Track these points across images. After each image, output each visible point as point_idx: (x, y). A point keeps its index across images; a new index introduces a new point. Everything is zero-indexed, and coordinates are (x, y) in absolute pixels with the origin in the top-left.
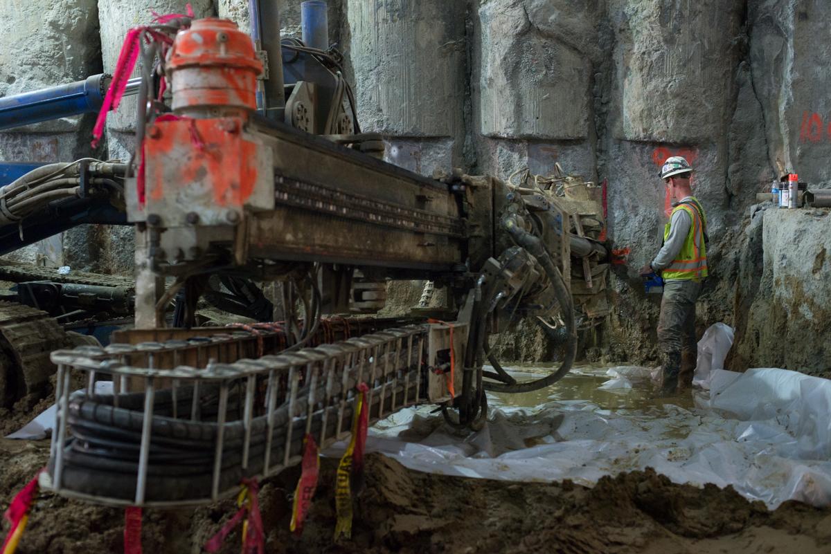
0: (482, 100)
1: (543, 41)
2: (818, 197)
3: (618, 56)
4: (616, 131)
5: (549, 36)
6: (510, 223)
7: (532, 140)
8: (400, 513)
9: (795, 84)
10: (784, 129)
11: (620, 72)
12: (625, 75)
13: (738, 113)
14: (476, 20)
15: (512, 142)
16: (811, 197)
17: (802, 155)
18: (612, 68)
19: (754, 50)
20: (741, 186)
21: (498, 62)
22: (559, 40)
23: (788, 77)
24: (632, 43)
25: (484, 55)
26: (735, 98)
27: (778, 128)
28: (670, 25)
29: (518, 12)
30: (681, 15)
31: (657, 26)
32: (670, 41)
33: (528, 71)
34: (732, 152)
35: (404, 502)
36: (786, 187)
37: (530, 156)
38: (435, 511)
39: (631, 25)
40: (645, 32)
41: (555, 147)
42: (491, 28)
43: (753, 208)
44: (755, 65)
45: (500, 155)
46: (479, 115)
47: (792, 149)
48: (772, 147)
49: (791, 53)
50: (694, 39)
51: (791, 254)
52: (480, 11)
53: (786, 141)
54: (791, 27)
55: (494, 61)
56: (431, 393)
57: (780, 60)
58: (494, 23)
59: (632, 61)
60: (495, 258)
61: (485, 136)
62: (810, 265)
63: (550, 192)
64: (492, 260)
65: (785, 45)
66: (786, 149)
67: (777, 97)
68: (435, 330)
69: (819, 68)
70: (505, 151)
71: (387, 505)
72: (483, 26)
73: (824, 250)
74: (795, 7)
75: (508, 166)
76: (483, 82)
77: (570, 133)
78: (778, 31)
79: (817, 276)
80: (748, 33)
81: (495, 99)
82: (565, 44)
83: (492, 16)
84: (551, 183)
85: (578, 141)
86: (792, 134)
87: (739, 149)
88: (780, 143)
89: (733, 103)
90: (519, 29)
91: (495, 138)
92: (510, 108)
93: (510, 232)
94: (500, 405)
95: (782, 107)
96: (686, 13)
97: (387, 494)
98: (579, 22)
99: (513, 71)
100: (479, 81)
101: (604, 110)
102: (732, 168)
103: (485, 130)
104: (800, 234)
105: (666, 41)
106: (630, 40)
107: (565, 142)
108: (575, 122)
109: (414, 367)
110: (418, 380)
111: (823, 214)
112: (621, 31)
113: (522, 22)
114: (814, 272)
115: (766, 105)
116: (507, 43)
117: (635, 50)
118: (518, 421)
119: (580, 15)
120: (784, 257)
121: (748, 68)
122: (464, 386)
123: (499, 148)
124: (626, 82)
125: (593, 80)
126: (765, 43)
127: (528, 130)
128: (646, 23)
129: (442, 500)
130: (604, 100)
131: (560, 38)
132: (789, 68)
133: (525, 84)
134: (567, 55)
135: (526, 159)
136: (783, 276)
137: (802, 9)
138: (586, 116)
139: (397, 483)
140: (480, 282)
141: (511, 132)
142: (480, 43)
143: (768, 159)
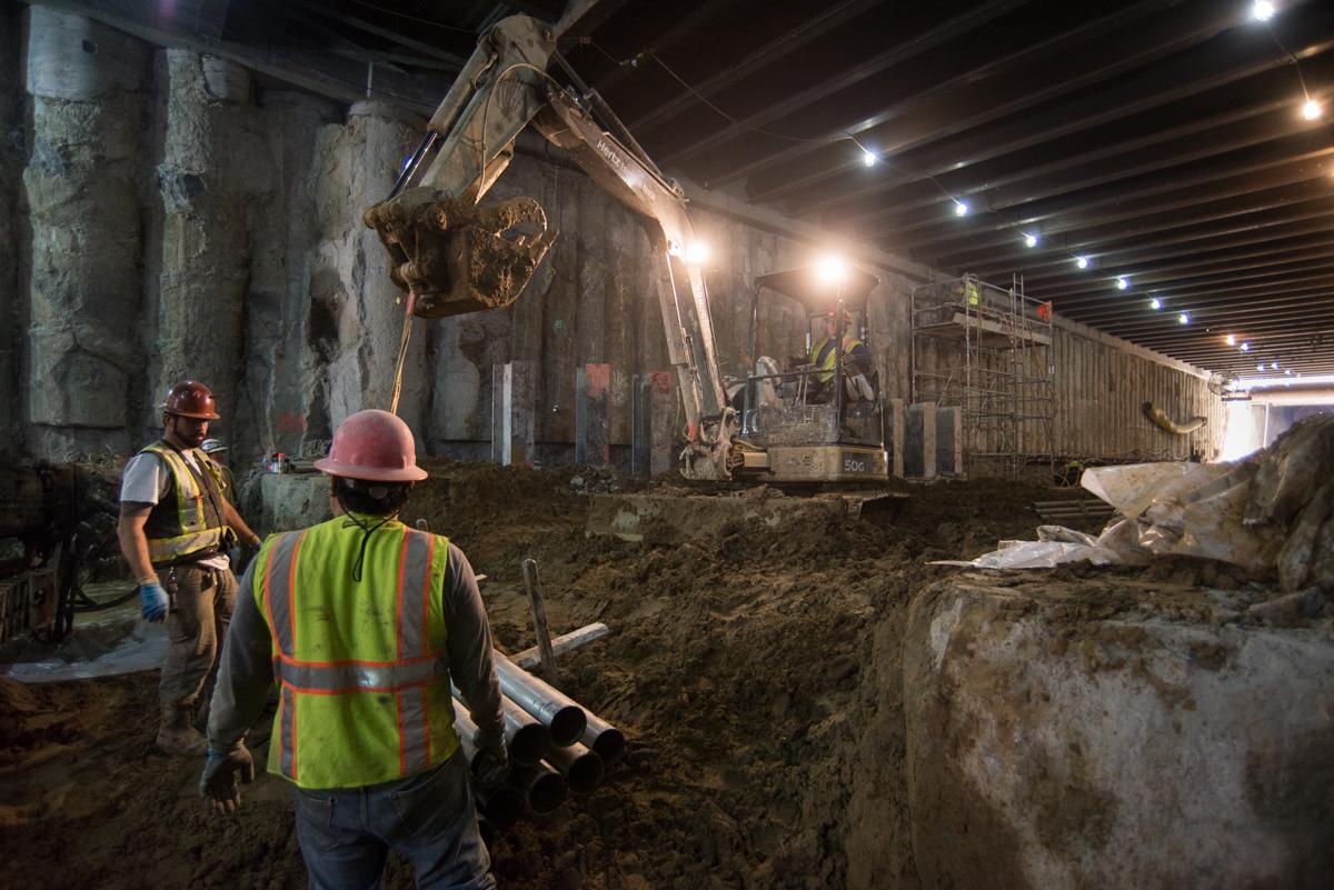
0: (32, 398)
1: (89, 358)
2: (298, 467)
3: (151, 372)
4: (149, 423)
5: (95, 355)
6: (97, 497)
7: (78, 428)
8: (29, 717)
9: (276, 397)
10: (269, 423)
11: (152, 383)
12: (157, 386)
13: (239, 412)
14: (27, 339)
15: (59, 429)
16: (293, 467)
17: (281, 439)
18: (146, 379)
19: (249, 374)
20: (240, 458)
21: (48, 370)
22: (102, 358)
23: (272, 392)
24: (162, 364)
25: (33, 362)
26: (236, 404)
27: (265, 423)
28: (192, 355)
29: (67, 336)
30: (199, 350)
31: (182, 355)
32: (191, 365)
33: (76, 379)
34: (234, 437)
35: (33, 708)
36: (277, 461)
37: (76, 438)
38: (61, 708)
39: (162, 352)
40: (173, 359)
41: (99, 432)
42: (41, 345)
43: (252, 471)
44: (249, 383)
45: (48, 438)
46: (28, 408)
47: (274, 434)
48: (261, 434)
49: (273, 378)
50: (208, 365)
51: (287, 503)
52: (30, 332)
53: (270, 430)
54: (274, 362)
55: (43, 369)
56: (31, 623)
57: (266, 381)
58: (44, 342)
59: (162, 377)
60: (85, 520)
61: (34, 424)
62: (300, 509)
63: (101, 465)
64: (83, 523)
65: (269, 373)
66: (270, 436)
67: (264, 404)
68: (34, 576)
69: (290, 388)
70: (53, 435)
71: (16, 714)
72: (33, 343)
73: (308, 501)
74: (276, 351)
75: (56, 445)
76: (32, 383)
77: (111, 422)
78: (265, 363)
79: (305, 516)
80: (245, 362)
81: (44, 397)
82: (109, 361)
83: (42, 337)
84: (101, 459)
85: (119, 429)
86: (274, 427)
87: (239, 435)
88: (266, 432)
89: (234, 406)
90: (68, 348)
91: (44, 425)
92: (59, 404)
93: (98, 503)
94: (82, 622)
95: (268, 410)
96: (203, 348)
97: (15, 704)
98: (120, 347)
99: (62, 378)
100: (28, 382)
101: (140, 407)
102: (234, 446)
103: (34, 419)
104: (292, 491)
105: (188, 365)
106: (160, 363)
107: (107, 430)
108: (116, 414)
109: (20, 607)
110: (22, 616)
111: (306, 479)
112: (154, 356)
113: (71, 344)
114: (303, 512)
115: (257, 410)
116: (57, 358)
117: (165, 369)
118: (95, 632)
119: (121, 343)
120: (282, 505)
121: (244, 385)
122: (58, 612)
123: (47, 432)
124: (158, 390)
125: (130, 387)
126: (256, 370)
127: (75, 420)
128: (174, 353)
129: (63, 700)
130: (139, 401)
131: (104, 357)
132: (271, 387)
133: (72, 388)
134: (110, 370)
135: (73, 440)
136: (282, 516)
137: (280, 352)
138: (124, 411)
139: (21, 695)
140: (74, 539)
141: (59, 421)
142: (30, 355)
143: (258, 441)
